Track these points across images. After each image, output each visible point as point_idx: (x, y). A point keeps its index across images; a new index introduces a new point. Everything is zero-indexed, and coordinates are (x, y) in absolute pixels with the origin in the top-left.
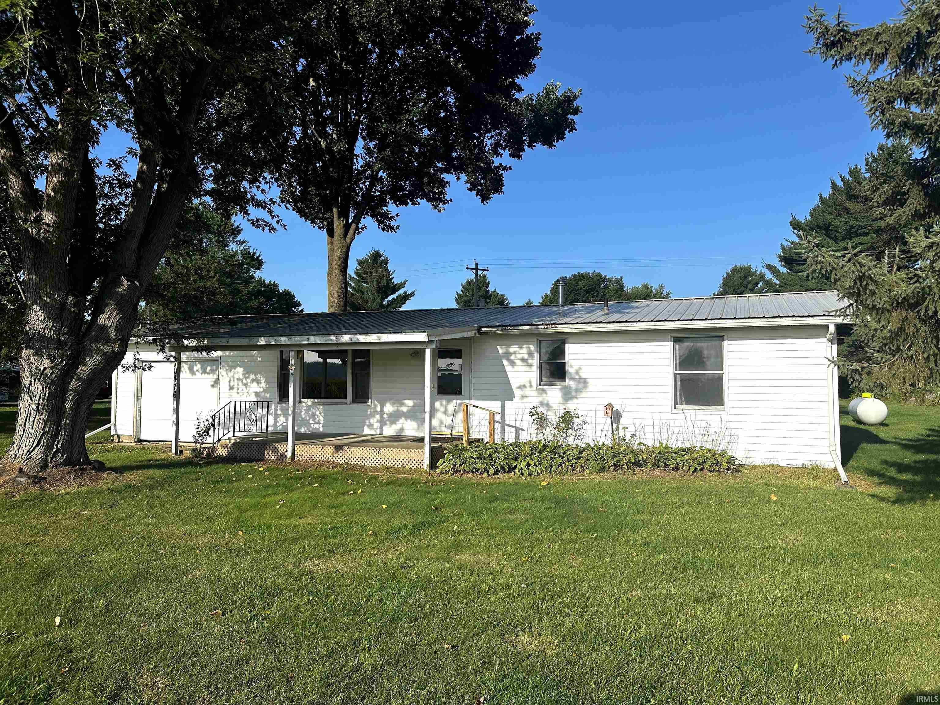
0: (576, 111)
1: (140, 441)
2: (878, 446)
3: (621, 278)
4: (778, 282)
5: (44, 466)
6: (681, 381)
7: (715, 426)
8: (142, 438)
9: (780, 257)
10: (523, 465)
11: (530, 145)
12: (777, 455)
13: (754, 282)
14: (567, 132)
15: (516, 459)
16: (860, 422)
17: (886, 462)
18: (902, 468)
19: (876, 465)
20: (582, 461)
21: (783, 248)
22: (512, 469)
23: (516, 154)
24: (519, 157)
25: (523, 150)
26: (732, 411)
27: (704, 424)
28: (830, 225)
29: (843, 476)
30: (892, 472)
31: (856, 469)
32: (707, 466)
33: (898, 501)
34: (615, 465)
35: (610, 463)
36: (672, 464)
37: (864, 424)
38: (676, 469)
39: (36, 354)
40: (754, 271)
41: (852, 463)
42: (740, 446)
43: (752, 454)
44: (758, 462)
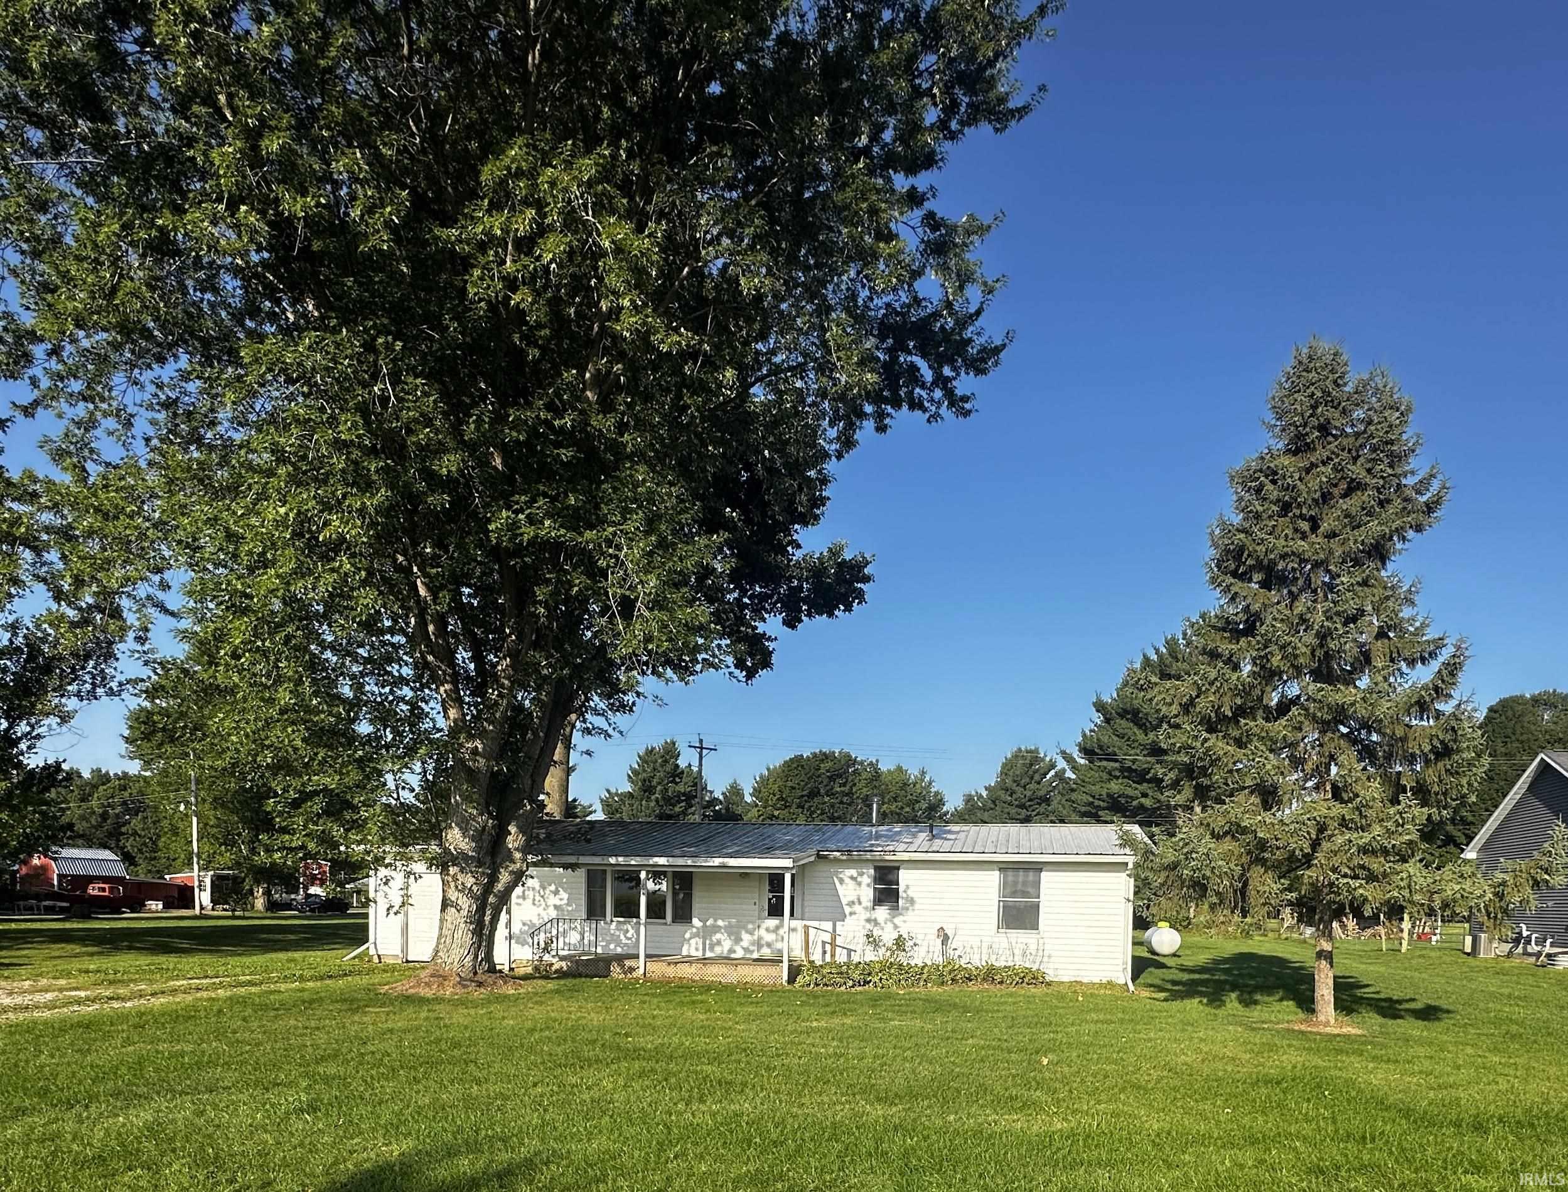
0: (867, 579)
1: (407, 961)
2: (1164, 970)
3: (877, 761)
4: (1073, 776)
6: (1004, 907)
7: (1033, 948)
8: (410, 959)
9: (1079, 745)
10: (876, 979)
11: (809, 615)
12: (1083, 973)
13: (1042, 771)
14: (855, 604)
15: (869, 974)
16: (1154, 953)
17: (1163, 980)
18: (1174, 983)
19: (1158, 982)
20: (925, 976)
21: (1084, 735)
22: (867, 983)
23: (791, 623)
24: (793, 627)
25: (800, 621)
26: (1046, 935)
27: (1023, 946)
28: (1139, 711)
29: (1131, 987)
30: (1169, 986)
31: (1140, 985)
32: (1026, 980)
33: (1166, 1000)
34: (952, 980)
35: (949, 978)
36: (998, 978)
37: (1158, 955)
38: (1001, 983)
39: (462, 871)
40: (1042, 755)
41: (1140, 980)
42: (1051, 966)
43: (1061, 972)
44: (1066, 979)
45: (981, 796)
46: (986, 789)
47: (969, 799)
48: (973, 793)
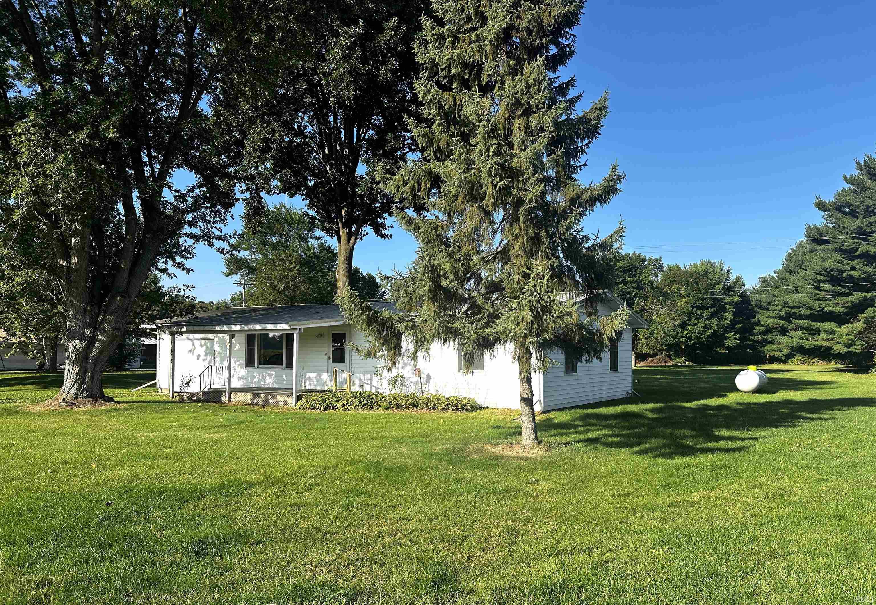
3: (661, 257)
5: (76, 398)
10: (340, 405)
15: (338, 401)
22: (334, 407)
34: (397, 406)
45: (773, 278)
46: (775, 272)
47: (763, 281)
48: (767, 276)
